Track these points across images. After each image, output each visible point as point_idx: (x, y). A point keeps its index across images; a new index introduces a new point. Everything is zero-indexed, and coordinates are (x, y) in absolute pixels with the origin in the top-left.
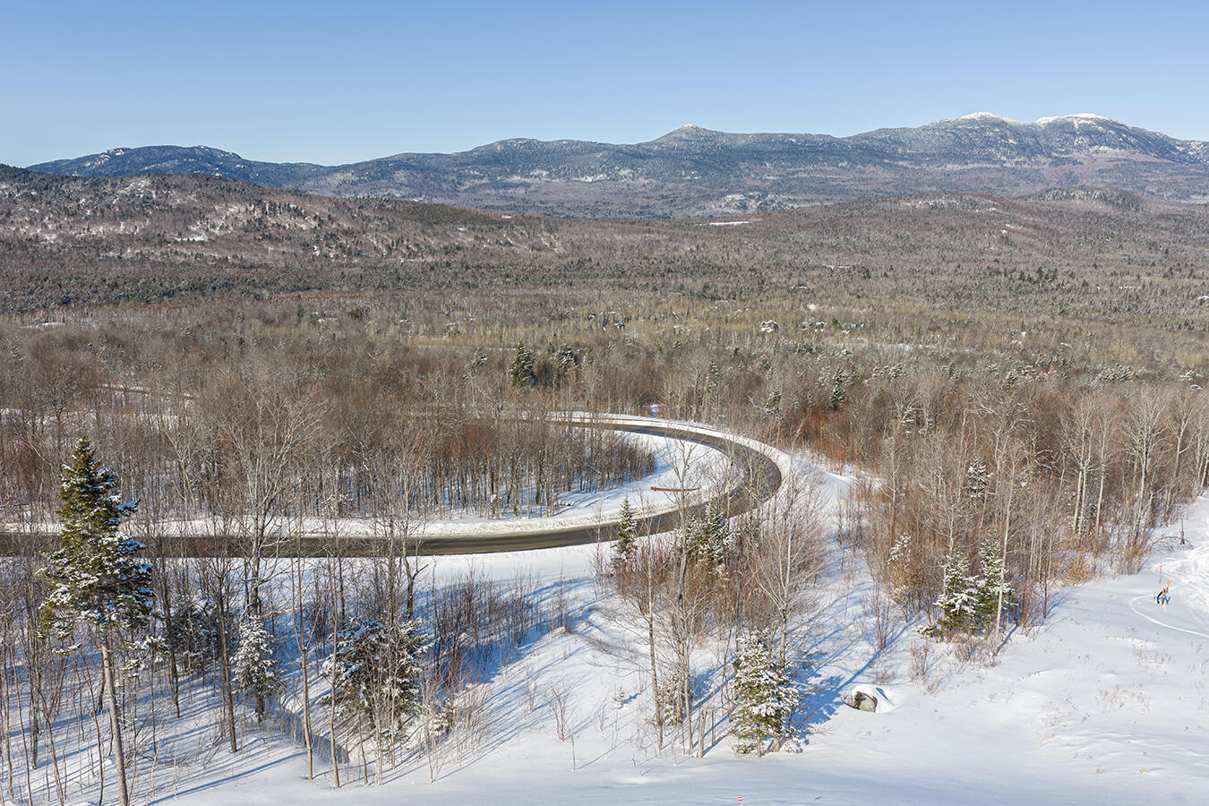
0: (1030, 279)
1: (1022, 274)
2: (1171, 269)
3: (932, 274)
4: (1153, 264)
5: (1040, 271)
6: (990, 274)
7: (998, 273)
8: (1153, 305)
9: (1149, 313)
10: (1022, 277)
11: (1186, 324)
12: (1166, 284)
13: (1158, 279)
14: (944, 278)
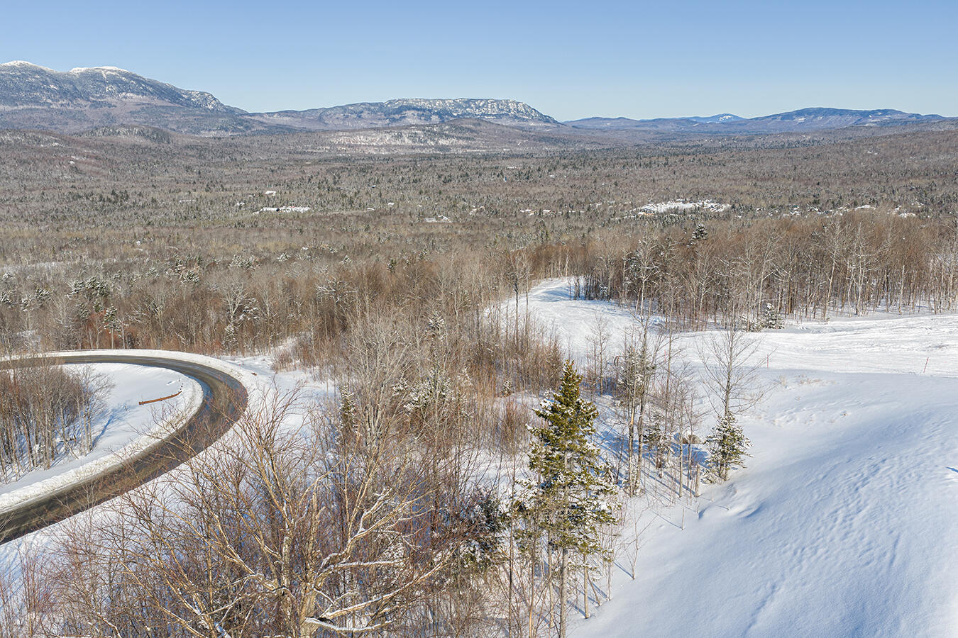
0: (109, 200)
1: (101, 197)
2: (207, 185)
3: (21, 201)
4: (194, 182)
5: (113, 193)
6: (73, 198)
7: (80, 197)
8: (210, 213)
9: (209, 218)
10: (101, 199)
11: (239, 224)
12: (210, 196)
13: (204, 193)
14: (33, 204)
